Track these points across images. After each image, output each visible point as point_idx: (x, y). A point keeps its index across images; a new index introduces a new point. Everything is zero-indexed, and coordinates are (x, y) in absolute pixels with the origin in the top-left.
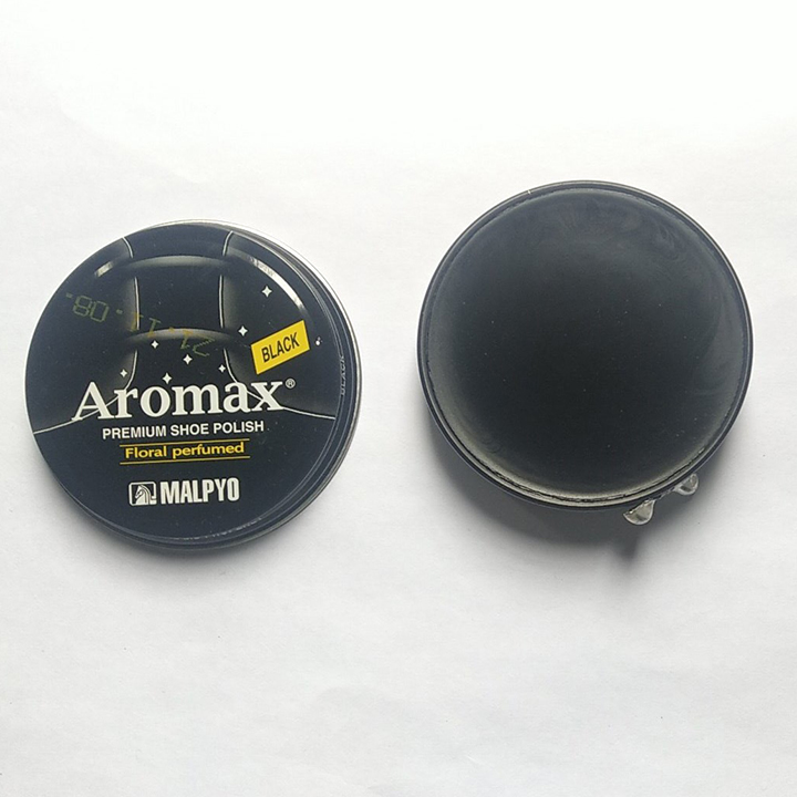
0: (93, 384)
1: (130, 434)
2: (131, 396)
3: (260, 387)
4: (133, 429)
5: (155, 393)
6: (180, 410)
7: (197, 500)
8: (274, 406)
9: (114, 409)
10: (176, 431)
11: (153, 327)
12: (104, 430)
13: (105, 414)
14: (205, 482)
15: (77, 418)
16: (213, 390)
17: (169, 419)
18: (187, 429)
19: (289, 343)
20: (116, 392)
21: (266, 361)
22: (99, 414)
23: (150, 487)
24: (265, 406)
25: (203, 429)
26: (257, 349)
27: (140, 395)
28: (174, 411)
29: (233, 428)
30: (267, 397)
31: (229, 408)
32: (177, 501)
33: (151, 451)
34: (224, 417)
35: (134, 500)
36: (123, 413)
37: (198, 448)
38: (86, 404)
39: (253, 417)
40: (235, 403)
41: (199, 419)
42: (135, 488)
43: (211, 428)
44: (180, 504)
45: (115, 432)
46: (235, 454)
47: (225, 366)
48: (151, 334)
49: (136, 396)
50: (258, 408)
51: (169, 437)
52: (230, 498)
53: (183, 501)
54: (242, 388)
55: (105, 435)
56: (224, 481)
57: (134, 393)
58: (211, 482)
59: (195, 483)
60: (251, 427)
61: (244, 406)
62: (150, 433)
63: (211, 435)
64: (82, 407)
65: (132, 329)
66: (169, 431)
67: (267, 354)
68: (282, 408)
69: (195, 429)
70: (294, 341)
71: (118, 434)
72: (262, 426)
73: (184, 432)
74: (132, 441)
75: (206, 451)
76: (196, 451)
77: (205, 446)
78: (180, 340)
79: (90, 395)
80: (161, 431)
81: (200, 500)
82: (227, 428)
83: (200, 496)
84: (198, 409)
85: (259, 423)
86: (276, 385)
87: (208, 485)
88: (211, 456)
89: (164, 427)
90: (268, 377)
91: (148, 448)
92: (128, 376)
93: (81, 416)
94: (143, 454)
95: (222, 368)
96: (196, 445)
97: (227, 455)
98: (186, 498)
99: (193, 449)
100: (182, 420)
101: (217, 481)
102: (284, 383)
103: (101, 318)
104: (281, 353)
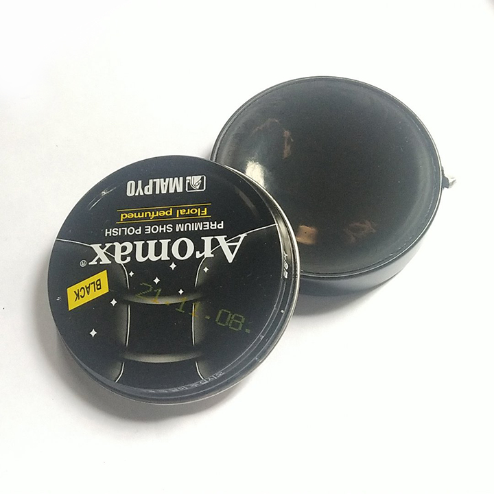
0: (230, 261)
1: (203, 225)
2: (200, 253)
3: (105, 261)
4: (201, 229)
5: (183, 256)
6: (165, 243)
7: (157, 181)
8: (96, 247)
9: (215, 243)
10: (169, 228)
11: (182, 305)
12: (222, 227)
13: (221, 239)
14: (151, 193)
15: (242, 236)
16: (140, 258)
17: (173, 236)
18: (161, 229)
19: (81, 293)
20: (213, 256)
21: (99, 280)
22: (226, 239)
23: (190, 188)
24: (102, 248)
25: (149, 230)
26: (105, 289)
27: (194, 254)
28: (169, 242)
29: (127, 231)
30: (100, 252)
31: (129, 246)
32: (171, 179)
33: (188, 213)
34: (132, 239)
35: (202, 179)
36: (208, 240)
37: (153, 216)
38: (236, 246)
39: (112, 239)
40: (124, 249)
41: (152, 237)
42: (201, 187)
43: (143, 230)
44: (169, 178)
45: (214, 226)
46: (127, 213)
47: (129, 276)
48: (183, 300)
49: (198, 253)
50: (108, 245)
51: (174, 224)
52: (133, 183)
53: (167, 179)
54: (118, 260)
55: (222, 224)
56: (137, 194)
57: (198, 255)
58: (146, 193)
59: (157, 192)
60: (115, 232)
61: (118, 246)
62: (188, 226)
63: (143, 226)
64: (238, 244)
65: (198, 304)
66: (174, 228)
67: (98, 285)
68: (91, 246)
69: (155, 229)
70: (78, 295)
71: (212, 225)
72: (107, 233)
73: (163, 227)
74: (201, 220)
75: (148, 214)
76: (155, 214)
77: (148, 218)
78: (163, 295)
79: (232, 253)
80: (180, 228)
81: (154, 180)
82: (131, 231)
83: (154, 184)
84: (152, 244)
85: (108, 234)
86: (94, 262)
87: (148, 191)
88: (144, 211)
89: (177, 230)
90: (99, 268)
91: (191, 215)
92: (203, 267)
93: (240, 237)
94: (194, 211)
95: (131, 274)
96: (154, 218)
97: (133, 212)
98: (165, 181)
99: (157, 215)
100: (164, 236)
101: (142, 194)
102: (88, 264)
103: (223, 312)
104: (88, 286)
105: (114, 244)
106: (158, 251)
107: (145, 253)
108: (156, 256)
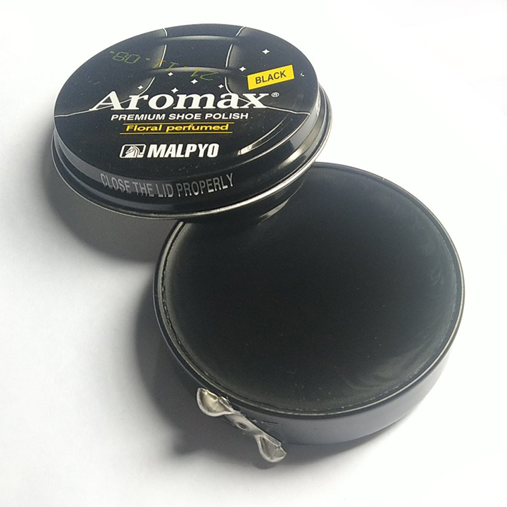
0: (113, 92)
1: (134, 118)
2: (143, 98)
3: (250, 96)
4: (137, 115)
5: (163, 97)
6: (180, 107)
7: (179, 155)
8: (259, 105)
9: (125, 105)
10: (172, 117)
11: (171, 66)
12: (114, 116)
13: (118, 108)
14: (189, 146)
15: (95, 109)
16: (210, 96)
17: (169, 111)
18: (183, 116)
19: (278, 75)
20: (131, 96)
21: (257, 83)
22: (113, 107)
23: (141, 147)
24: (252, 105)
25: (197, 116)
26: (252, 77)
27: (149, 99)
28: (176, 106)
29: (222, 116)
30: (255, 101)
31: (221, 105)
32: (161, 156)
33: (148, 127)
34: (216, 110)
35: (124, 154)
36: (132, 107)
37: (189, 127)
38: (104, 102)
39: (240, 111)
40: (227, 103)
41: (194, 111)
42: (127, 148)
43: (203, 116)
44: (164, 158)
45: (122, 117)
46: (220, 130)
47: (224, 85)
48: (169, 69)
49: (146, 99)
50: (246, 106)
51: (166, 120)
52: (209, 155)
53: (167, 156)
54: (235, 96)
55: (113, 118)
56: (206, 145)
57: (146, 97)
58: (194, 146)
59: (181, 145)
60: (236, 116)
61: (234, 105)
62: (151, 118)
63: (202, 120)
64: (101, 103)
65: (156, 66)
66: (167, 117)
67: (259, 80)
68: (265, 107)
69: (189, 116)
70: (282, 74)
71: (124, 118)
72: (247, 116)
73: (180, 118)
74: (134, 122)
75: (196, 128)
76: (187, 128)
77: (196, 125)
78: (192, 73)
79: (109, 98)
80: (160, 117)
81: (183, 156)
82: (217, 116)
83: (183, 153)
84: (195, 106)
85: (245, 114)
86: (262, 95)
87: (191, 148)
88: (199, 131)
89: (164, 115)
90: (257, 92)
91: (146, 126)
92: (142, 90)
93: (98, 108)
94: (141, 129)
95: (221, 86)
96: (188, 125)
97: (213, 130)
98: (170, 155)
99: (185, 127)
101: (200, 146)
102: (270, 95)
104: (271, 80)
105: (238, 108)
106: (189, 101)
107: (204, 100)
108: (192, 97)
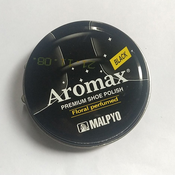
0: (52, 90)
1: (72, 105)
2: (69, 90)
3: (117, 75)
4: (73, 103)
5: (78, 87)
6: (89, 91)
7: (105, 124)
8: (125, 80)
9: (63, 97)
10: (90, 99)
11: (70, 62)
12: (62, 106)
13: (60, 100)
14: (106, 116)
15: (50, 104)
16: (100, 80)
17: (86, 95)
18: (94, 98)
19: (123, 56)
20: (62, 90)
21: (117, 65)
22: (58, 100)
23: (86, 124)
24: (121, 81)
25: (100, 96)
26: (112, 61)
27: (72, 89)
29: (112, 92)
30: (121, 78)
31: (108, 85)
32: (98, 126)
33: (82, 110)
34: (107, 89)
35: (81, 131)
36: (67, 98)
37: (100, 104)
39: (118, 86)
40: (110, 83)
41: (97, 92)
42: (79, 126)
43: (103, 95)
45: (66, 106)
46: (115, 102)
47: (102, 70)
48: (70, 65)
49: (71, 90)
50: (119, 83)
51: (88, 102)
52: (118, 120)
53: (100, 126)
54: (111, 77)
55: (62, 108)
56: (114, 114)
57: (70, 89)
58: (109, 115)
59: (103, 117)
60: (118, 90)
61: (113, 83)
62: (80, 103)
63: (104, 97)
64: (51, 99)
65: (62, 65)
66: (87, 100)
67: (116, 62)
68: (128, 80)
69: (97, 97)
70: (125, 55)
71: (67, 106)
72: (122, 89)
73: (93, 99)
74: (74, 108)
75: (104, 104)
76: (100, 105)
77: (103, 102)
78: (82, 65)
79: (52, 94)
80: (84, 101)
81: (107, 124)
82: (109, 93)
83: (106, 122)
84: (96, 89)
85: (121, 88)
86: (123, 72)
87: (108, 117)
88: (106, 105)
89: (85, 99)
90: (119, 70)
91: (80, 109)
92: (66, 83)
93: (51, 103)
94: (79, 111)
95: (101, 71)
96: (99, 103)
97: (112, 103)
98: (101, 124)
99: (98, 105)
100: (91, 95)
101: (111, 114)
102: (126, 71)
103: (49, 64)
104: (121, 60)
105: (116, 84)
106: (91, 86)
107: (98, 83)
108: (91, 83)
